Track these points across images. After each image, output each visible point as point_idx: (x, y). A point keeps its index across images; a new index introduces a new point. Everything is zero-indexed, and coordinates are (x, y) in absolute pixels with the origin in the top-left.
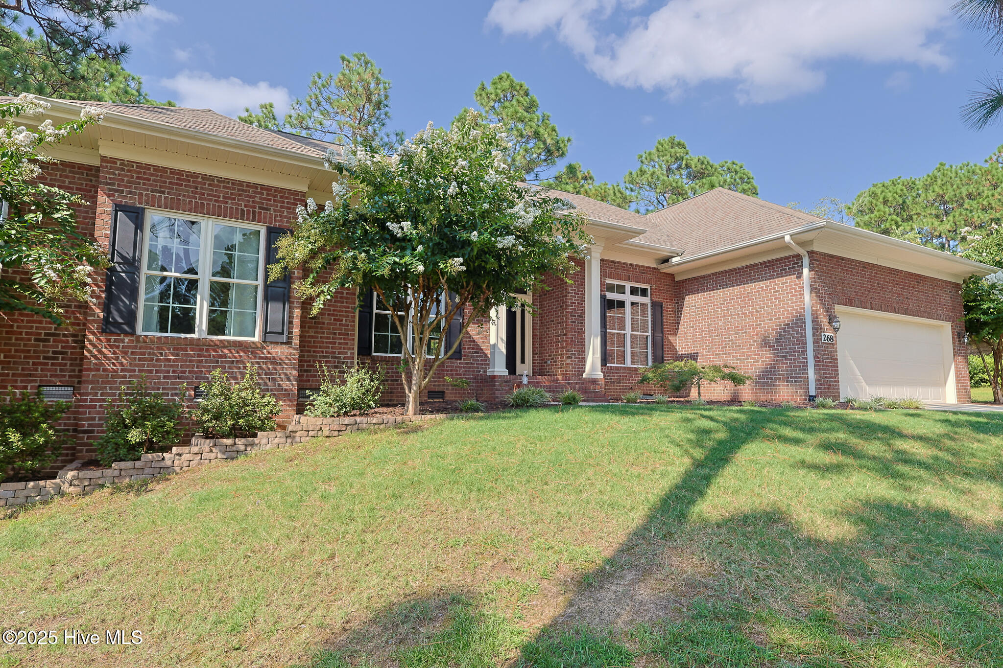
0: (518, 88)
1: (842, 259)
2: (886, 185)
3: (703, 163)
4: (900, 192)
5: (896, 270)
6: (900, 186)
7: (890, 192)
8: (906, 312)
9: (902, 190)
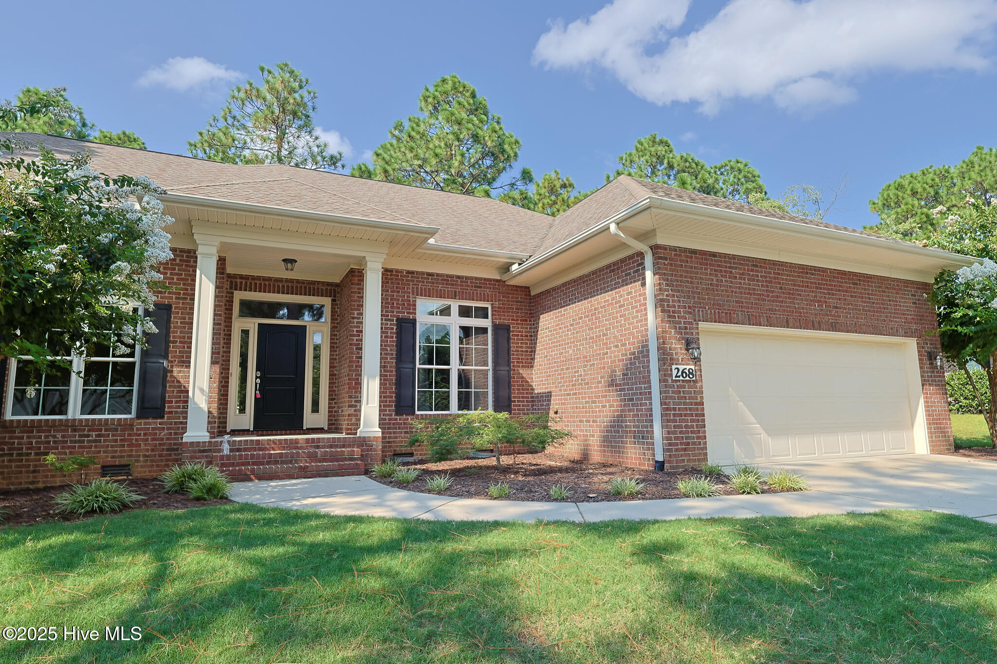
0: (461, 89)
1: (714, 255)
2: (915, 175)
3: (686, 161)
4: (930, 182)
5: (815, 269)
6: (931, 176)
7: (919, 182)
8: (834, 327)
9: (933, 180)
